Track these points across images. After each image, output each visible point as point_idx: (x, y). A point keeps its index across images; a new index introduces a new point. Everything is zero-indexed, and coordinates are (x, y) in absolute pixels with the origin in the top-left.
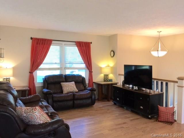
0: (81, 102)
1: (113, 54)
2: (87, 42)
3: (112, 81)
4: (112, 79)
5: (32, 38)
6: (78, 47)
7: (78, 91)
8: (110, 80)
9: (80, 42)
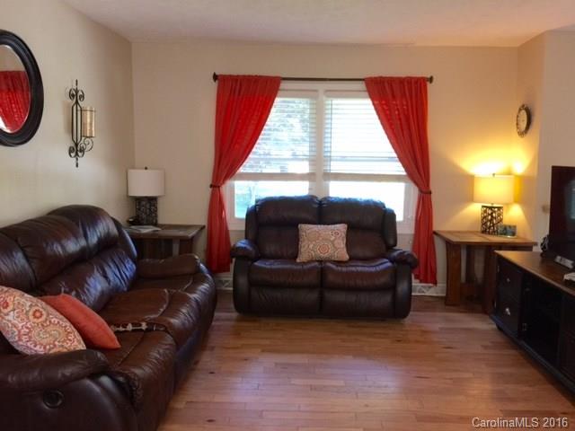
0: (351, 298)
1: (525, 122)
2: (411, 78)
3: (513, 234)
4: (515, 227)
5: (215, 77)
6: (373, 100)
7: (346, 257)
8: (505, 228)
9: (381, 77)
